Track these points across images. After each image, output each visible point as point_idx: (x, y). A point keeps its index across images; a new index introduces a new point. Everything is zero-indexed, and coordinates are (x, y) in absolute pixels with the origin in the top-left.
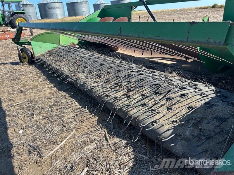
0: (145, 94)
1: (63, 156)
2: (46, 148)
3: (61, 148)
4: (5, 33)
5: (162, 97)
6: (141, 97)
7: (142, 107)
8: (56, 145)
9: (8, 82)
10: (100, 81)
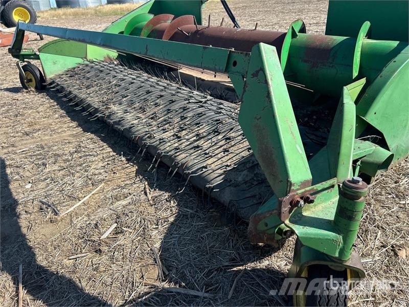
1: (87, 213)
2: (64, 204)
3: (84, 204)
5: (222, 136)
8: (77, 201)
9: (4, 119)
10: (143, 117)
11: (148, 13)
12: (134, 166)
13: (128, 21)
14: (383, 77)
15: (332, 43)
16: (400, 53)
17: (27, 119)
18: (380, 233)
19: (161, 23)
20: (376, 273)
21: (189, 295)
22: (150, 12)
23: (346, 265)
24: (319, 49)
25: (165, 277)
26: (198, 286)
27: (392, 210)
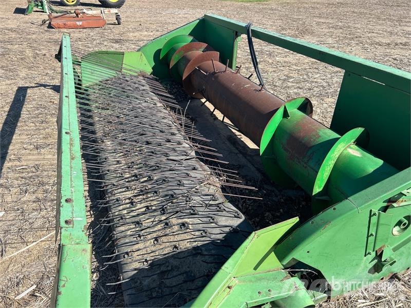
0: (150, 208)
1: (23, 263)
2: (13, 246)
3: (28, 251)
4: (78, 17)
5: (165, 218)
6: (144, 209)
7: (134, 226)
8: (25, 245)
9: (32, 124)
10: (123, 162)
11: (189, 35)
12: (93, 216)
13: (168, 39)
14: (314, 224)
15: (315, 140)
16: (347, 199)
17: (47, 130)
19: (193, 50)
22: (190, 34)
24: (301, 142)
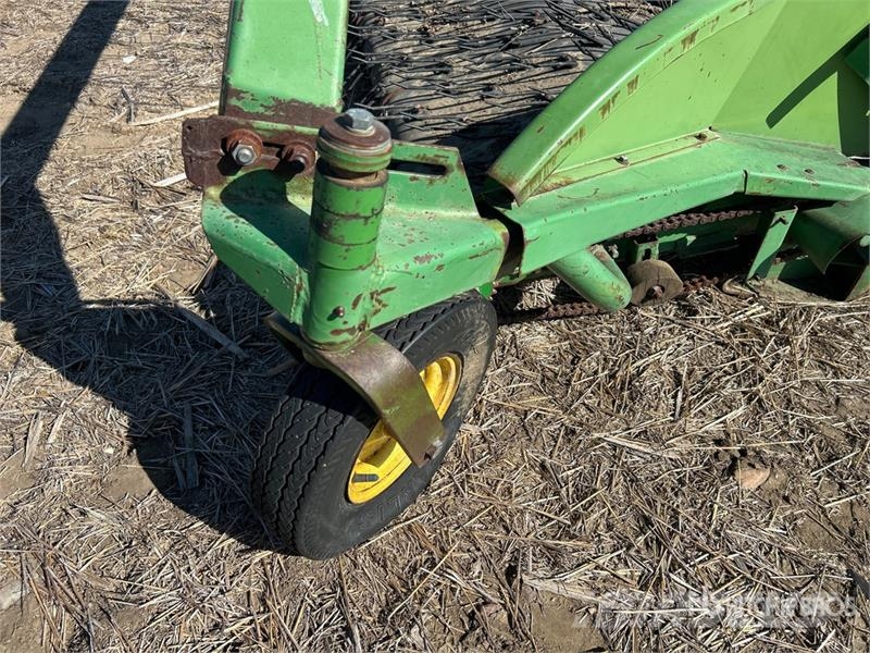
1: (173, 136)
2: (152, 108)
18: (740, 411)
20: (632, 481)
21: (208, 337)
23: (323, 358)
25: (197, 295)
26: (235, 330)
27: (843, 380)
